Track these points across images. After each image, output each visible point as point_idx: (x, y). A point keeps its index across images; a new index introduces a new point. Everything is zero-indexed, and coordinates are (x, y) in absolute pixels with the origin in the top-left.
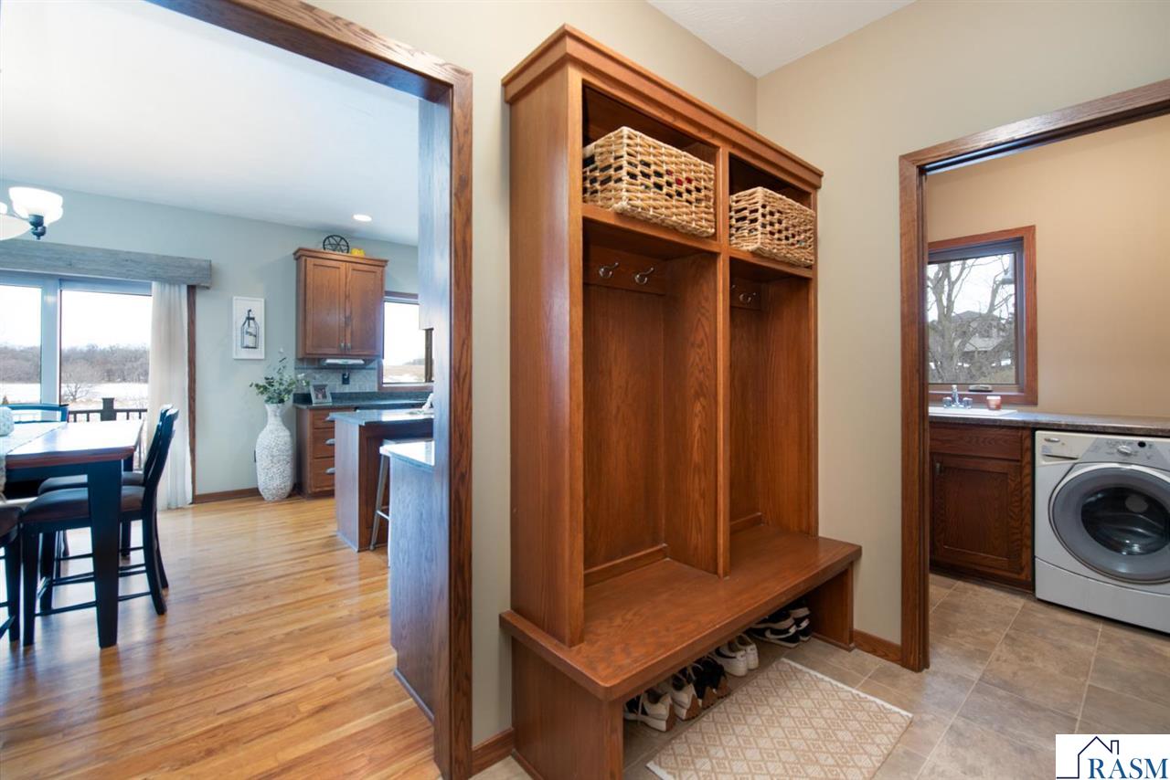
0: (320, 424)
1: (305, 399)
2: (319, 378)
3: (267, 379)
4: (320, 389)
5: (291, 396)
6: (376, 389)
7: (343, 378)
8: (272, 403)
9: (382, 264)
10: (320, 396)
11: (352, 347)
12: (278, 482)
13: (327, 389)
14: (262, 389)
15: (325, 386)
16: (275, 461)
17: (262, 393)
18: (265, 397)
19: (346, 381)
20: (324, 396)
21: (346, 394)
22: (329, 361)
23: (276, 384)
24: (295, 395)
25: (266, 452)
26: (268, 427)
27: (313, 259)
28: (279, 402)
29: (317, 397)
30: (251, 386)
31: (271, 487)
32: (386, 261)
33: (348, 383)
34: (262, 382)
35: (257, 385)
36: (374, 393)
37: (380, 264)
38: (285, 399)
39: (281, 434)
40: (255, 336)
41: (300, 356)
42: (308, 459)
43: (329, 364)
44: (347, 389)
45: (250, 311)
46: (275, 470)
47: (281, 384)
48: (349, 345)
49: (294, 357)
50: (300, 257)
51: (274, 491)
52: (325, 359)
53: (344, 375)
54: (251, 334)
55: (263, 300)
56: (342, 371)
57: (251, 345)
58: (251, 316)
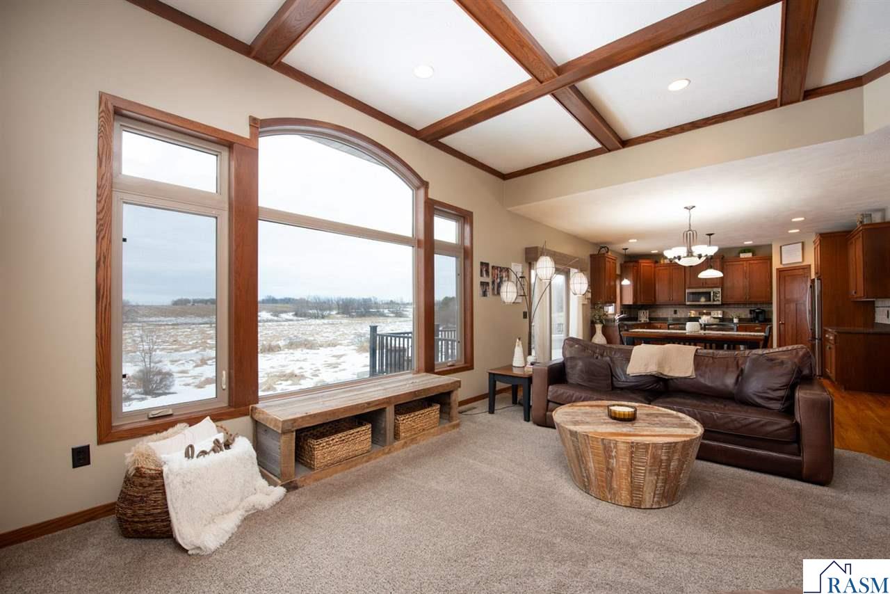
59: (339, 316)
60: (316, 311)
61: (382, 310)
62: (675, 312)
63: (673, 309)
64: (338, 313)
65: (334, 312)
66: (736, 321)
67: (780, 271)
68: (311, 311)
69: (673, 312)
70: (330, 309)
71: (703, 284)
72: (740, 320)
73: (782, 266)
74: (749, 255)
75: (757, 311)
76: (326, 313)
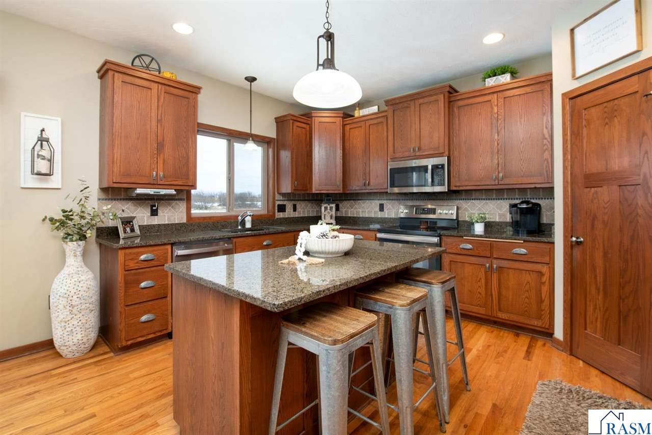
0: (132, 265)
1: (112, 233)
2: (127, 209)
3: (64, 211)
4: (128, 222)
5: (94, 232)
6: (184, 221)
7: (152, 209)
8: (72, 240)
9: (196, 90)
10: (128, 229)
11: (164, 176)
12: (79, 336)
13: (135, 222)
14: (58, 224)
15: (134, 218)
16: (75, 311)
17: (58, 228)
18: (61, 234)
19: (154, 213)
20: (133, 230)
21: (154, 226)
22: (139, 191)
23: (76, 218)
24: (98, 229)
25: (63, 302)
26: (66, 271)
27: (120, 75)
28: (80, 239)
29: (125, 232)
30: (44, 220)
31: (71, 343)
32: (199, 88)
33: (157, 215)
34: (59, 216)
35: (51, 220)
36: (183, 223)
37: (194, 90)
38: (88, 235)
39: (82, 278)
40: (50, 160)
41: (105, 185)
42: (119, 307)
43: (139, 195)
44: (156, 221)
45: (43, 130)
46: (75, 322)
47: (82, 217)
48: (162, 174)
49: (97, 187)
50: (107, 71)
51: (74, 348)
52: (135, 189)
53: (152, 206)
54: (44, 158)
55: (60, 120)
56: (151, 203)
57: (44, 171)
58: (44, 136)
59: (220, 207)
60: (201, 204)
61: (255, 203)
62: (382, 208)
63: (378, 202)
64: (220, 205)
65: (216, 204)
66: (479, 229)
67: (572, 98)
68: (196, 204)
69: (377, 209)
70: (213, 202)
71: (414, 150)
72: (488, 226)
73: (576, 84)
74: (506, 78)
75: (524, 206)
76: (209, 205)
